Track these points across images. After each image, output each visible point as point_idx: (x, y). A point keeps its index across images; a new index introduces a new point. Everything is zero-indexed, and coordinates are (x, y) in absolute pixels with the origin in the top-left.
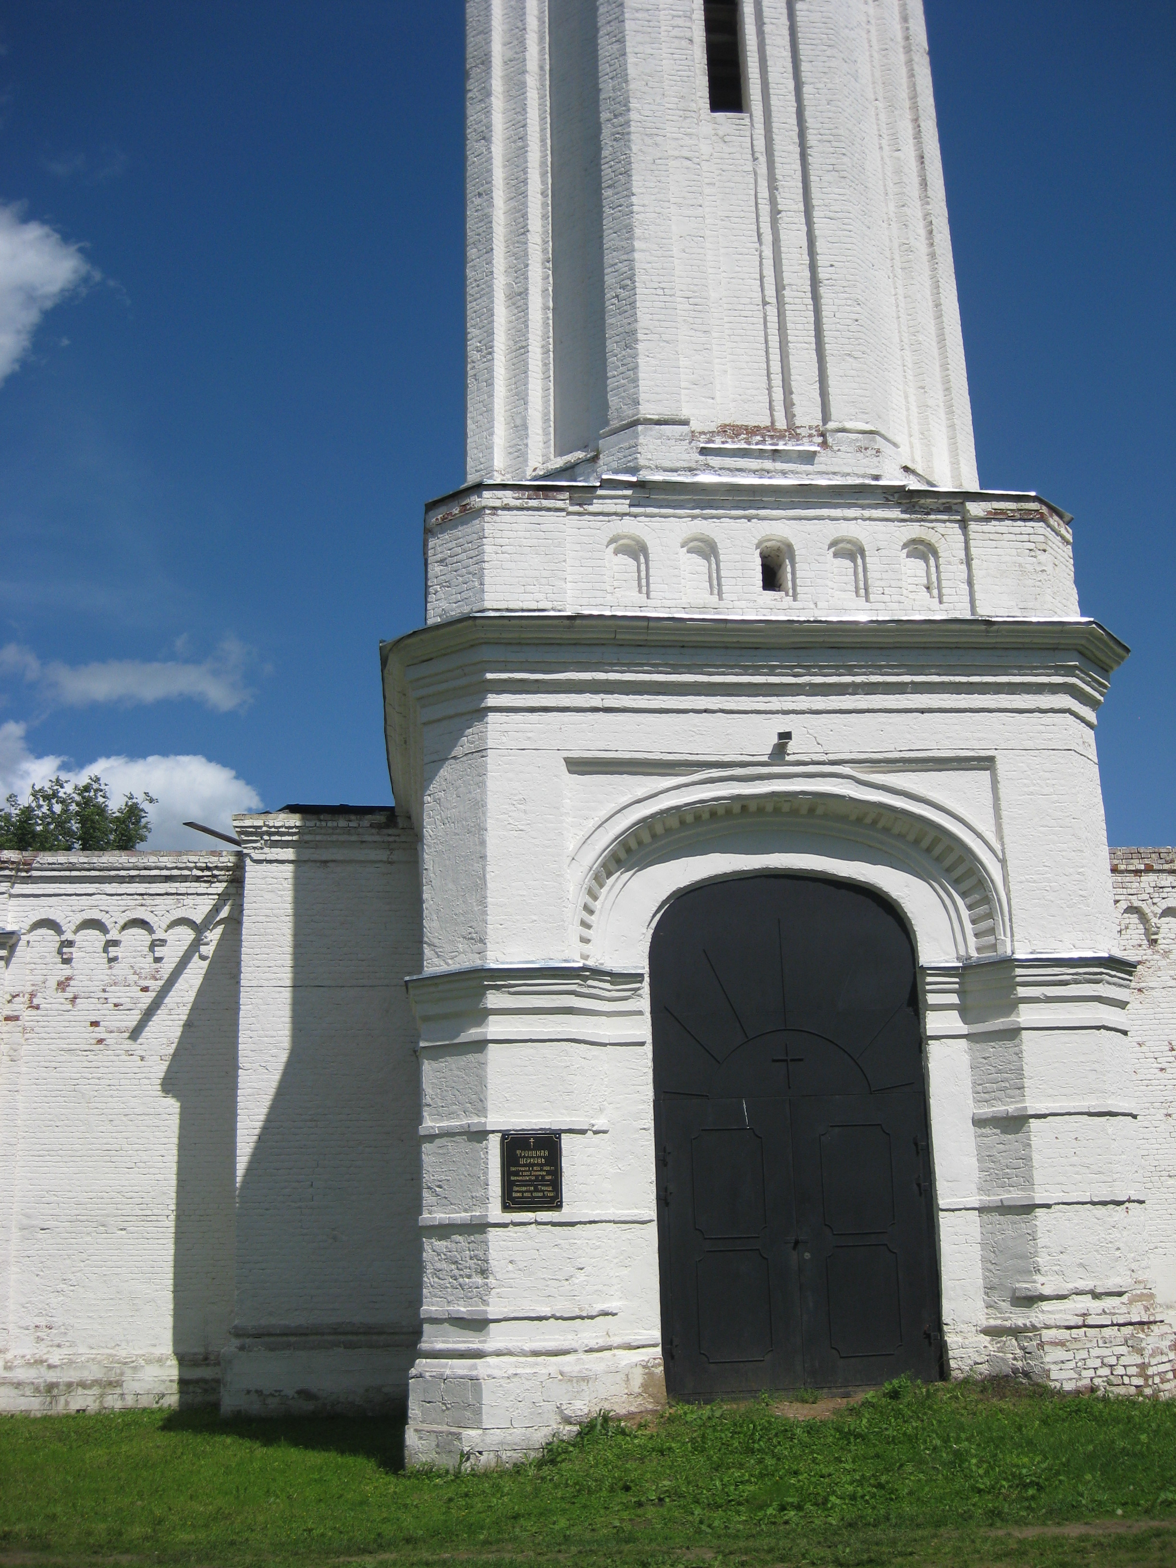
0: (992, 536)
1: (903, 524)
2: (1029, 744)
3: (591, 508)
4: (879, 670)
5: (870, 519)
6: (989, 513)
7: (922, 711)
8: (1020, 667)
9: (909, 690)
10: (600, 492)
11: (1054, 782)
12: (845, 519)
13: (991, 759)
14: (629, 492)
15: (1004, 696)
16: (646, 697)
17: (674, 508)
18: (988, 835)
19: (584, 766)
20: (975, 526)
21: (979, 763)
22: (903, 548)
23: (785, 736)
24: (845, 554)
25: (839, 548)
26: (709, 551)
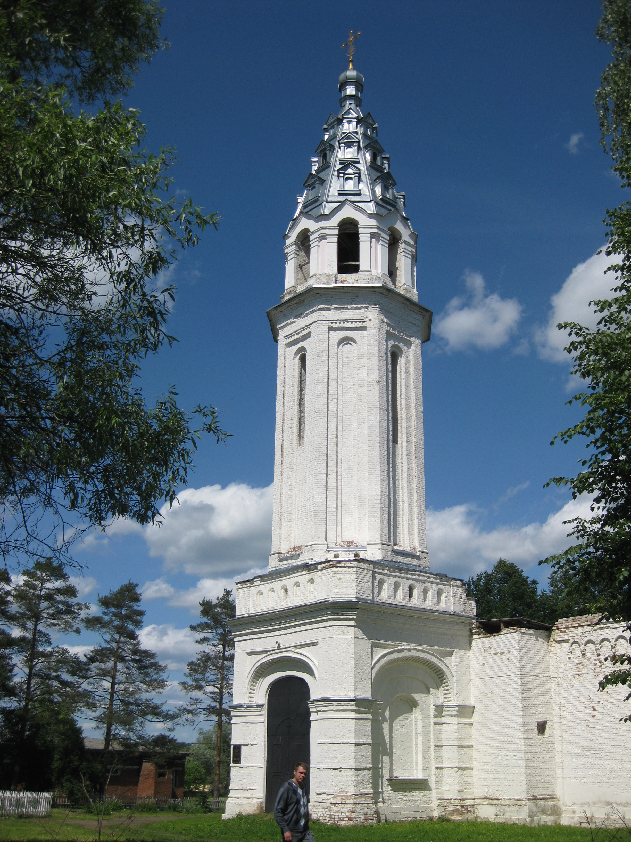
0: (322, 575)
1: (308, 575)
2: (325, 637)
3: (254, 585)
4: (294, 621)
5: (302, 575)
6: (322, 568)
7: (305, 631)
9: (301, 625)
10: (255, 580)
11: (329, 647)
12: (297, 576)
13: (317, 642)
14: (260, 579)
15: (320, 623)
16: (258, 635)
17: (267, 581)
18: (317, 664)
19: (250, 654)
20: (320, 572)
21: (316, 644)
22: (308, 582)
23: (277, 642)
24: (299, 586)
25: (297, 585)
26: (274, 591)
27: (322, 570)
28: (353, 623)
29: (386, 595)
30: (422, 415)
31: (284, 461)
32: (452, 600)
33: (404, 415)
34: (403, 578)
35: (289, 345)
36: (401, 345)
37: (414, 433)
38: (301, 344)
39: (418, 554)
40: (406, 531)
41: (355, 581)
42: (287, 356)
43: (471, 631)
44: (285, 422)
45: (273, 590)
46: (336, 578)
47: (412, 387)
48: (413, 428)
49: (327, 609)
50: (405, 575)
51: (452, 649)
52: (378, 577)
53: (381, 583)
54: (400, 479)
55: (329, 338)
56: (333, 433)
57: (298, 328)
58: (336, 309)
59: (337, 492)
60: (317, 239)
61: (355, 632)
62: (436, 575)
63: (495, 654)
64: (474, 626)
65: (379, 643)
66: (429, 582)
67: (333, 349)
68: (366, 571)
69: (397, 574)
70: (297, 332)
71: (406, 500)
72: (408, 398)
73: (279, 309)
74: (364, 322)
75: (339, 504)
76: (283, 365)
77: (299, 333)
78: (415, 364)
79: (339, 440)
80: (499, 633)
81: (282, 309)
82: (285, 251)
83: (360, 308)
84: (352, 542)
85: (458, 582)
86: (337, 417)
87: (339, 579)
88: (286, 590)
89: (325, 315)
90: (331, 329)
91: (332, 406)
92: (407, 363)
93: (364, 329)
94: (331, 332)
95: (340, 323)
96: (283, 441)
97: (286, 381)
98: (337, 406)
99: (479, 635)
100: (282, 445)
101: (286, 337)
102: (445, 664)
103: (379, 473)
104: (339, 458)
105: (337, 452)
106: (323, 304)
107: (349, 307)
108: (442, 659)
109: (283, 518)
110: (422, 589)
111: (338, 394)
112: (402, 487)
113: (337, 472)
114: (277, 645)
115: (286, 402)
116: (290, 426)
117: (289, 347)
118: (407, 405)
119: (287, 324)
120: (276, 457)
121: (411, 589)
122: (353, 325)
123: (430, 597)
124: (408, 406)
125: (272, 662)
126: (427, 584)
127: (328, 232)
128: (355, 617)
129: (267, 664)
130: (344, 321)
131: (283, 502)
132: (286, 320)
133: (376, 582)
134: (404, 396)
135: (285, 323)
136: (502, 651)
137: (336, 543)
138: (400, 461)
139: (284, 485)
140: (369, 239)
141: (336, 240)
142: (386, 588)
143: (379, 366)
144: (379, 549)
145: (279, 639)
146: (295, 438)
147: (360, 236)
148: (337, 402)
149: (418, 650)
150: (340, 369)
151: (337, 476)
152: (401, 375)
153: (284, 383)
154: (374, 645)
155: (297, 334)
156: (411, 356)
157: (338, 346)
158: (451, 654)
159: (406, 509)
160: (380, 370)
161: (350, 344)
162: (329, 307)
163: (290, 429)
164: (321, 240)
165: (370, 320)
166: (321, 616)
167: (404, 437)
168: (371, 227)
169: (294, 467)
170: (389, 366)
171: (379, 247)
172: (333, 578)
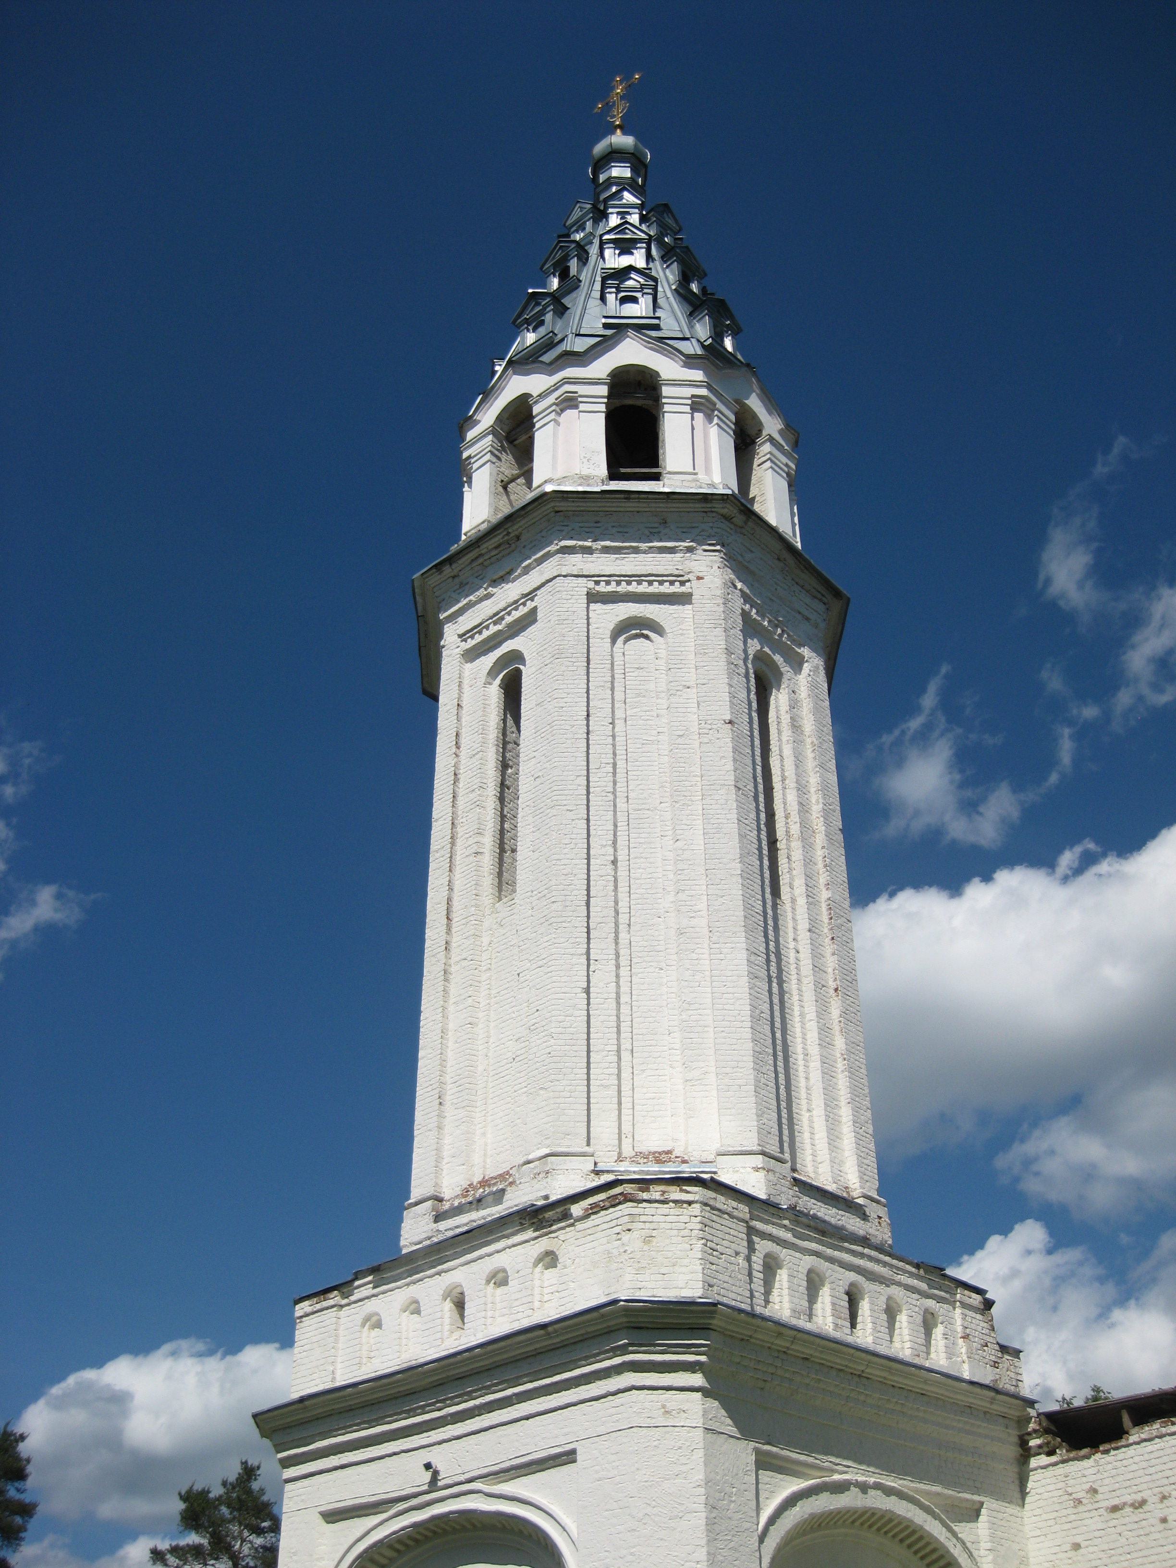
0: (589, 1231)
1: (536, 1241)
2: (602, 1430)
3: (353, 1298)
4: (488, 1390)
5: (514, 1246)
6: (586, 1210)
7: (527, 1418)
8: (586, 1358)
9: (515, 1401)
10: (357, 1283)
11: (617, 1463)
12: (498, 1252)
13: (573, 1452)
14: (370, 1278)
15: (583, 1387)
16: (362, 1450)
17: (395, 1281)
18: (572, 1527)
19: (333, 1516)
20: (580, 1226)
21: (568, 1457)
22: (535, 1265)
23: (428, 1466)
24: (504, 1282)
25: (499, 1279)
26: (417, 1312)
27: (586, 1216)
28: (697, 1379)
29: (787, 1305)
30: (840, 837)
31: (454, 945)
32: (962, 1347)
33: (795, 829)
34: (831, 1260)
35: (471, 655)
36: (778, 659)
37: (823, 879)
38: (508, 646)
39: (860, 1201)
40: (821, 1135)
41: (699, 1245)
42: (466, 682)
43: (1023, 1443)
44: (459, 842)
45: (415, 1308)
46: (635, 1234)
47: (810, 763)
48: (820, 865)
49: (610, 1332)
50: (837, 1254)
51: (976, 1498)
52: (763, 1247)
53: (771, 1267)
54: (795, 992)
55: (588, 618)
56: (603, 851)
57: (502, 605)
58: (606, 550)
59: (618, 1009)
60: (554, 407)
61: (705, 1412)
62: (918, 1266)
63: (1115, 1509)
64: (1032, 1426)
65: (775, 1456)
66: (899, 1284)
67: (601, 645)
68: (726, 1221)
69: (813, 1246)
70: (497, 618)
71: (814, 1050)
72: (802, 789)
73: (447, 570)
74: (682, 583)
75: (626, 1045)
76: (455, 702)
77: (502, 618)
78: (816, 711)
79: (622, 873)
80: (1123, 1442)
81: (457, 566)
82: (465, 455)
83: (672, 550)
84: (669, 1152)
85: (974, 1295)
86: (615, 811)
87: (647, 1240)
88: (460, 1305)
89: (576, 563)
90: (593, 597)
91: (601, 780)
92: (794, 705)
93: (684, 599)
94: (593, 606)
95: (618, 583)
96: (451, 889)
97: (463, 741)
98: (615, 783)
99: (1051, 1453)
100: (449, 900)
101: (462, 636)
102: (963, 1543)
103: (744, 955)
104: (623, 919)
105: (616, 902)
106: (572, 538)
107: (643, 546)
108: (956, 1528)
109: (448, 1098)
110: (882, 1302)
111: (615, 754)
112: (802, 1015)
113: (617, 955)
114: (427, 1476)
115: (461, 792)
116: (475, 848)
117: (472, 660)
118: (800, 804)
119: (470, 605)
120: (429, 933)
121: (853, 1298)
122: (655, 588)
123: (906, 1331)
124: (804, 808)
125: (409, 1537)
126: (894, 1290)
127: (582, 390)
128: (703, 1358)
129: (391, 1547)
130: (629, 578)
131: (450, 1055)
132: (467, 596)
133: (757, 1260)
134: (791, 783)
135: (464, 602)
136: (1138, 1497)
137: (620, 1154)
138: (792, 945)
139: (451, 1008)
140: (687, 409)
141: (603, 408)
142: (785, 1285)
143: (731, 686)
144: (757, 1169)
145: (435, 1456)
146: (488, 881)
147: (664, 401)
148: (614, 773)
149: (889, 1492)
150: (619, 696)
151: (618, 967)
152: (779, 732)
153: (458, 747)
154: (763, 1463)
155: (495, 623)
156: (803, 692)
157: (614, 640)
158: (974, 1514)
159: (816, 1076)
160: (732, 696)
161: (647, 637)
162: (588, 544)
163: (472, 858)
164: (562, 411)
165: (699, 578)
166: (588, 1359)
167: (799, 883)
168: (692, 384)
169: (485, 956)
170: (753, 696)
171: (714, 431)
172: (626, 1237)
